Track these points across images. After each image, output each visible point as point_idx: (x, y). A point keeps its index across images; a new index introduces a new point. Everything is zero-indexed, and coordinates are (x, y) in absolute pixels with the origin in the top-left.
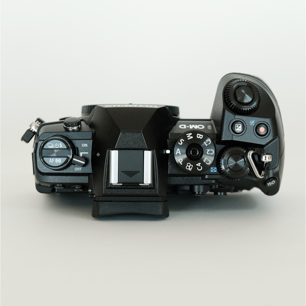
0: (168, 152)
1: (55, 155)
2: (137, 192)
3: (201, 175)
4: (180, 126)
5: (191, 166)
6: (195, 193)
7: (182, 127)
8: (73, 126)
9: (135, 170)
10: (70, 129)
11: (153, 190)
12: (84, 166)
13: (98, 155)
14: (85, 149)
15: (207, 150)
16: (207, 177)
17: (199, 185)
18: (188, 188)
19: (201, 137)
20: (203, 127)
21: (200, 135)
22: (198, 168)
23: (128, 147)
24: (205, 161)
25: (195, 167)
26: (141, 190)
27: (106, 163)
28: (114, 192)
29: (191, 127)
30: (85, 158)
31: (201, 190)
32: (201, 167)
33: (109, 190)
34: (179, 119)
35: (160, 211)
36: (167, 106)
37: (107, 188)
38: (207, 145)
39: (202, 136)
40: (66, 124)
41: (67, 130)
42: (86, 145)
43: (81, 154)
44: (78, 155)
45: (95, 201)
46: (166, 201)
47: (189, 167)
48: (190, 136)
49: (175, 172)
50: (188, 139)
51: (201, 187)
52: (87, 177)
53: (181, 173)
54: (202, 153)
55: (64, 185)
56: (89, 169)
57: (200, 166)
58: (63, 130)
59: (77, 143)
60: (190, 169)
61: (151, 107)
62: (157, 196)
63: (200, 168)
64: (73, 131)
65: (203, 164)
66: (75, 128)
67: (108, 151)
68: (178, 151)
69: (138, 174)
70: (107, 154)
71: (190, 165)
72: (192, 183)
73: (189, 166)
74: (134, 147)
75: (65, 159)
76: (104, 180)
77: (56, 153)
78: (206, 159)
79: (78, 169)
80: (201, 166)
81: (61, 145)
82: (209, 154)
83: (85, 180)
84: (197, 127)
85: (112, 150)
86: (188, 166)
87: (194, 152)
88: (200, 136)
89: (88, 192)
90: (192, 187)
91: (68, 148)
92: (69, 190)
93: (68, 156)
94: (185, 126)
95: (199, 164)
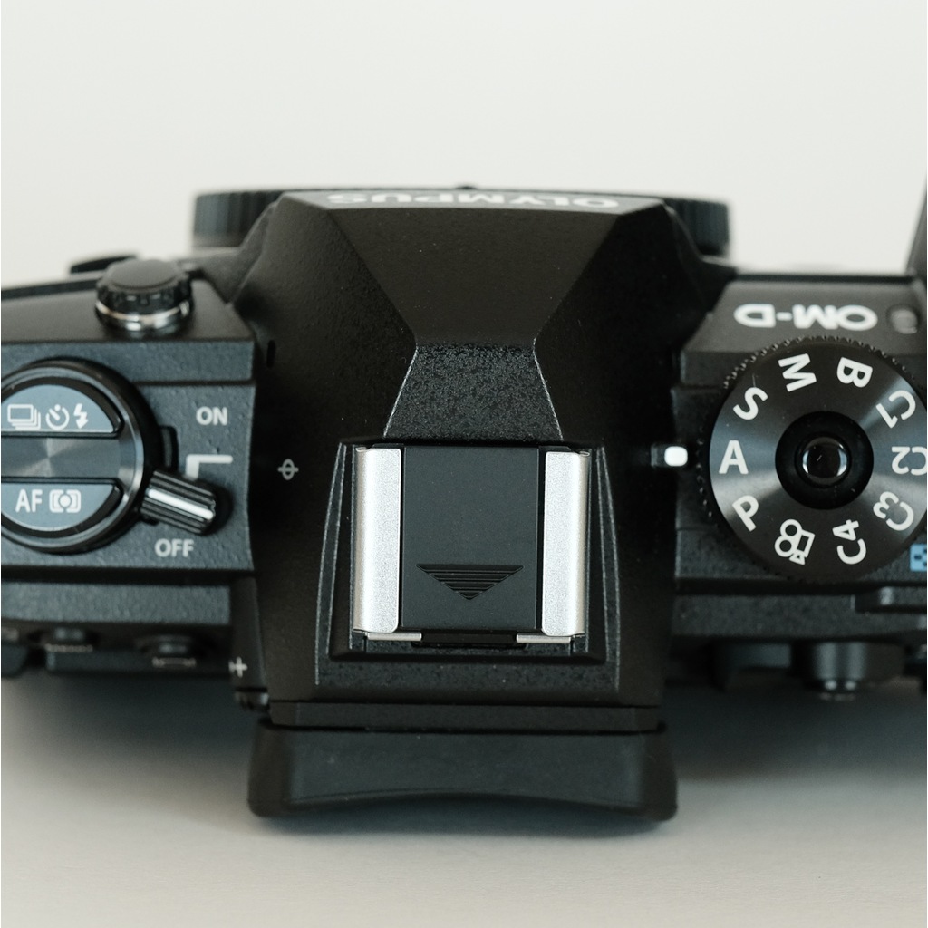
0: (676, 456)
1: (45, 468)
2: (502, 678)
3: (860, 586)
4: (742, 315)
5: (804, 540)
6: (819, 685)
7: (755, 316)
8: (145, 304)
9: (492, 561)
10: (133, 323)
11: (591, 672)
12: (209, 529)
13: (288, 469)
14: (212, 439)
15: (894, 449)
16: (887, 596)
17: (842, 640)
18: (779, 656)
19: (861, 375)
20: (870, 319)
21: (857, 367)
22: (840, 549)
23: (457, 429)
24: (882, 510)
25: (825, 545)
26: (527, 670)
27: (331, 520)
28: (377, 677)
29: (804, 318)
30: (213, 488)
31: (856, 670)
32: (861, 543)
33: (347, 667)
34: (732, 275)
35: (630, 788)
36: (669, 201)
37: (335, 657)
38: (892, 422)
39: (868, 370)
40: (107, 297)
41: (114, 331)
42: (219, 416)
43: (193, 464)
44: (176, 469)
45: (266, 723)
46: (661, 728)
47: (795, 545)
48: (798, 373)
49: (714, 566)
50: (790, 388)
51: (856, 651)
52: (223, 593)
53: (745, 572)
54: (865, 465)
55: (95, 635)
56: (234, 549)
57: (852, 537)
58: (93, 328)
59: (168, 404)
60: (798, 556)
61: (583, 204)
62: (612, 703)
63: (851, 549)
64: (150, 334)
65: (872, 529)
66: (160, 319)
67: (342, 449)
68: (731, 454)
69: (508, 582)
70: (338, 468)
71: (801, 532)
72: (806, 629)
73: (795, 540)
74: (488, 430)
75: (102, 492)
76: (322, 613)
77: (56, 460)
78: (889, 501)
79: (174, 549)
80: (858, 538)
81: (83, 415)
82: (905, 470)
83: (211, 607)
84: (832, 318)
85: (369, 445)
86: (784, 537)
87: (824, 463)
88: (854, 373)
89: (229, 675)
90: (803, 651)
91: (120, 432)
92: (118, 662)
93: (123, 474)
94: (767, 310)
95: (846, 530)
